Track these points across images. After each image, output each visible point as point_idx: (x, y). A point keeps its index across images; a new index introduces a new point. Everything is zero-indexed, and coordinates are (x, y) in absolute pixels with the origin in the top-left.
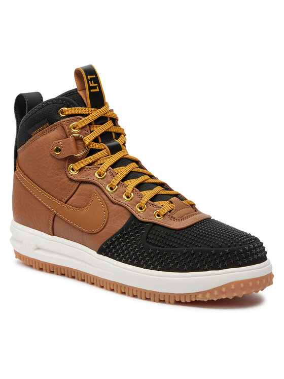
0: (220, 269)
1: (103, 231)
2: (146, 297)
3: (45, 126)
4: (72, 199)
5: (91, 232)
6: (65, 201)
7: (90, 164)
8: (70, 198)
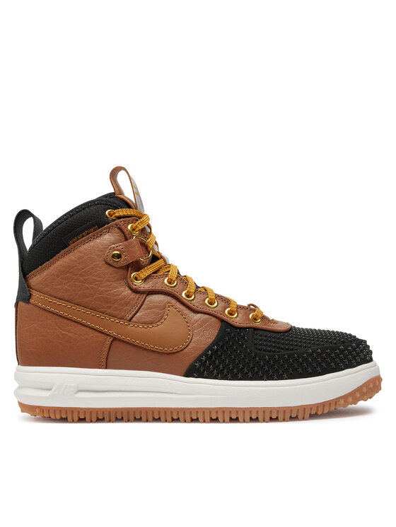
0: (354, 366)
1: (189, 347)
2: (251, 418)
3: (92, 230)
4: (138, 314)
5: (174, 351)
6: (128, 318)
7: (155, 272)
8: (136, 314)
